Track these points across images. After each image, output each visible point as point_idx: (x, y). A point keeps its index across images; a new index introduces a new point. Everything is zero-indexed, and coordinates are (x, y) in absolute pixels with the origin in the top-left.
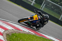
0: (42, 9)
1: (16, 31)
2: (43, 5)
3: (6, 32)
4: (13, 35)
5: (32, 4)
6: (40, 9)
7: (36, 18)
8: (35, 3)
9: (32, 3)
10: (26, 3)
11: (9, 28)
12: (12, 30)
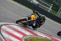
0: (59, 15)
1: (34, 36)
2: (59, 12)
3: (24, 38)
4: (31, 40)
5: (49, 11)
6: (57, 15)
7: (34, 18)
8: (51, 10)
9: (49, 9)
10: (43, 10)
11: (28, 33)
12: (30, 35)
